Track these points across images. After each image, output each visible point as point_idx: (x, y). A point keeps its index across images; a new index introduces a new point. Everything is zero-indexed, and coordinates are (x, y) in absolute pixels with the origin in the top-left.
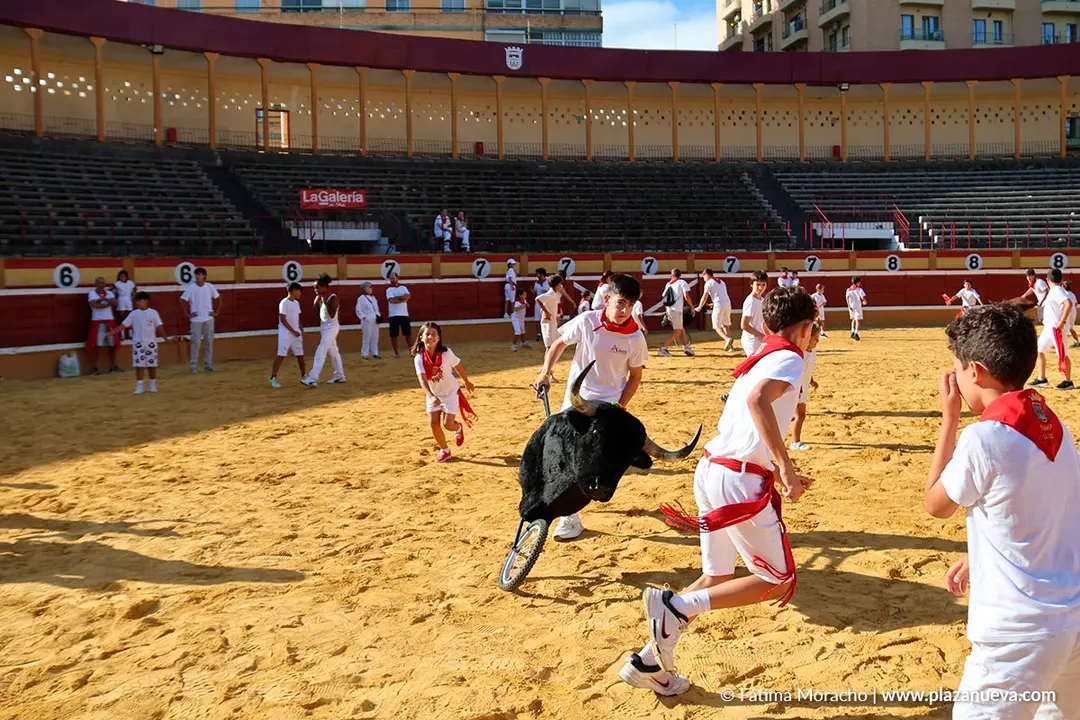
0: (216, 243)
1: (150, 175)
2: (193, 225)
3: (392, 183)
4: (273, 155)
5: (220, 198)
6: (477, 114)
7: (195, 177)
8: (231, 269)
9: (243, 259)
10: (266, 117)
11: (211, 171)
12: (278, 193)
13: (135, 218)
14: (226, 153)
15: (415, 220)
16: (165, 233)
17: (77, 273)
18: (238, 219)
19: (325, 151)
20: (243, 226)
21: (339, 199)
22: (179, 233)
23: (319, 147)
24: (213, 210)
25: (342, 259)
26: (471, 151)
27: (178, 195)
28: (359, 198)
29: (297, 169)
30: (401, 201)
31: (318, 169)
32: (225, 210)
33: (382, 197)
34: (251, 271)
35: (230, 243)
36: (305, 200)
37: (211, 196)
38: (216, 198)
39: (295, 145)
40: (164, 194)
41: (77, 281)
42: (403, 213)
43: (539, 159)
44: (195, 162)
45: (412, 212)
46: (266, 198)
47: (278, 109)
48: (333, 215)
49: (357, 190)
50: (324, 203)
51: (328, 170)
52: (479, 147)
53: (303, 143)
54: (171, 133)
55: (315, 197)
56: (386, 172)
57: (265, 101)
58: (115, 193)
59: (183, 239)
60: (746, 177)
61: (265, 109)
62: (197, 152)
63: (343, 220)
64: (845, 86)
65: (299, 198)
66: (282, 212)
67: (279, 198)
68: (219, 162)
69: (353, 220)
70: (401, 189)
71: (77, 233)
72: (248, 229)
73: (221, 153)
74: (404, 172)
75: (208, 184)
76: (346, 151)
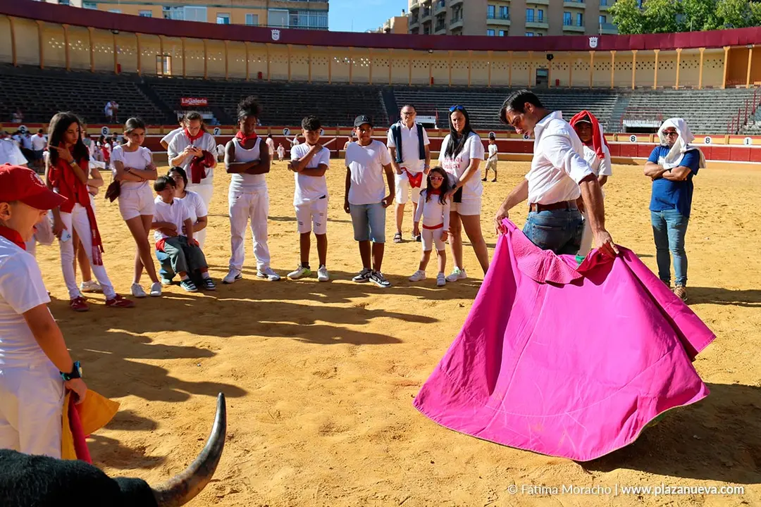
1: (117, 89)
3: (218, 93)
4: (165, 77)
5: (147, 99)
6: (259, 59)
7: (135, 90)
8: (159, 129)
9: (163, 126)
10: (162, 60)
11: (139, 85)
12: (170, 98)
14: (145, 77)
15: (228, 111)
18: (156, 109)
19: (187, 77)
20: (158, 112)
21: (197, 102)
26: (256, 77)
27: (130, 98)
28: (205, 102)
29: (177, 86)
30: (222, 102)
31: (186, 86)
32: (150, 105)
33: (215, 100)
35: (155, 119)
36: (183, 102)
37: (143, 99)
39: (174, 74)
40: (125, 98)
41: (108, 132)
42: (223, 107)
43: (287, 81)
44: (133, 83)
45: (227, 107)
46: (166, 100)
47: (166, 55)
49: (203, 97)
50: (190, 103)
51: (190, 87)
52: (260, 74)
53: (178, 73)
54: (119, 67)
55: (187, 101)
56: (216, 87)
57: (162, 51)
60: (380, 94)
61: (162, 56)
62: (134, 76)
64: (431, 51)
65: (180, 100)
66: (173, 106)
67: (171, 100)
68: (143, 82)
69: (204, 110)
70: (222, 96)
71: (99, 114)
72: (161, 114)
73: (143, 78)
74: (224, 88)
75: (141, 93)
76: (198, 77)
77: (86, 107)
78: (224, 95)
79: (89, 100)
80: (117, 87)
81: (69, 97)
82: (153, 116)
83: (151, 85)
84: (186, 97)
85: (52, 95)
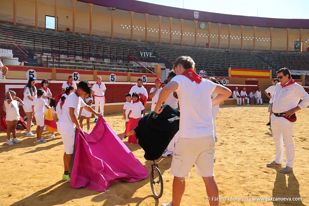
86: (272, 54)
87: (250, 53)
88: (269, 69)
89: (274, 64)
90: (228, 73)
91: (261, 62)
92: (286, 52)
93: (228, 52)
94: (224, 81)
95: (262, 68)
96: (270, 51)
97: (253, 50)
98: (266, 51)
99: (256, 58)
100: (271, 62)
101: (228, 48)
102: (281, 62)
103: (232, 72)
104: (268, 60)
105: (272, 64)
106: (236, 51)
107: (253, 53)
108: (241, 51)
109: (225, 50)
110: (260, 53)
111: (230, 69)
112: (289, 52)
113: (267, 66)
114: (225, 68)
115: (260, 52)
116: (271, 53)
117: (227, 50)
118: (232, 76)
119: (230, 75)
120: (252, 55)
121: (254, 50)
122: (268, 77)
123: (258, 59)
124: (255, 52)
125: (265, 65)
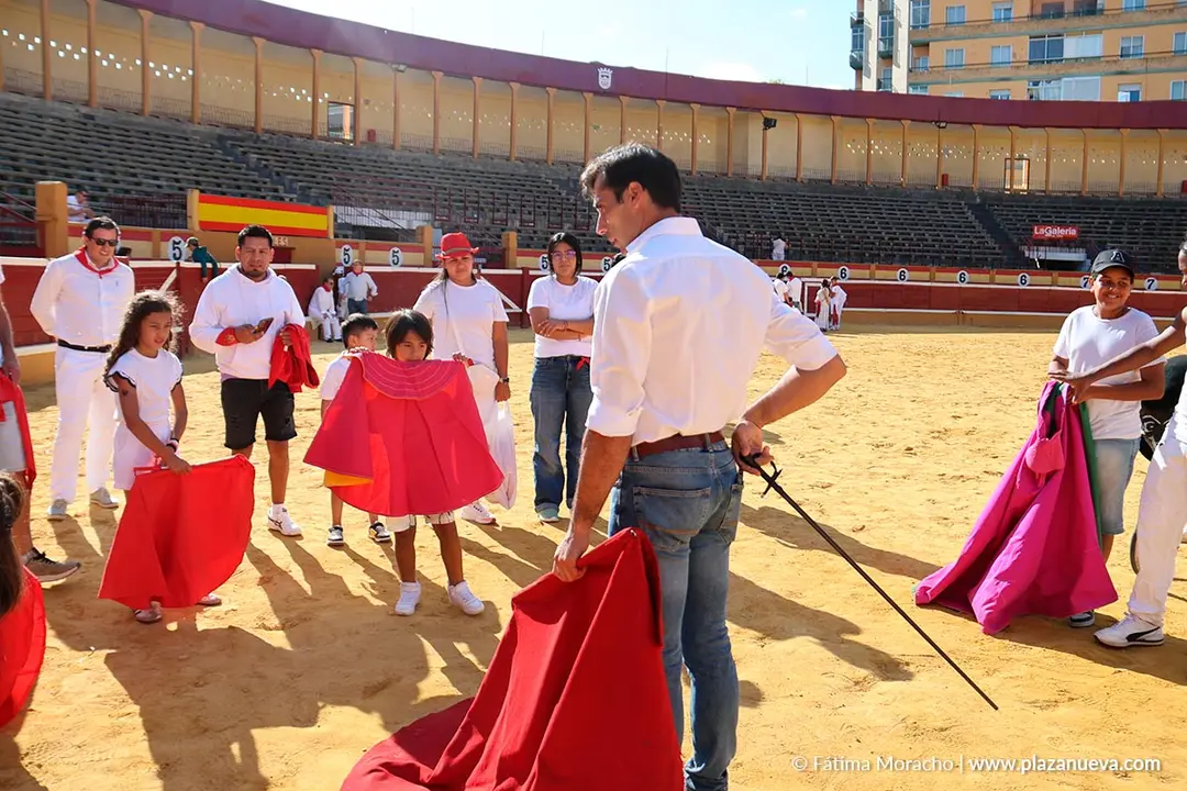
0: (977, 259)
1: (936, 212)
2: (964, 247)
3: (1101, 218)
4: (1015, 195)
5: (979, 227)
6: (1186, 158)
7: (963, 213)
8: (988, 275)
9: (994, 270)
10: (1012, 164)
11: (971, 207)
12: (1018, 226)
13: (930, 242)
14: (983, 195)
16: (948, 252)
17: (907, 274)
18: (991, 243)
19: (1054, 192)
20: (994, 248)
21: (1059, 232)
22: (956, 252)
23: (1050, 188)
24: (976, 237)
25: (1055, 273)
26: (1177, 189)
27: (954, 226)
28: (1073, 232)
29: (1033, 207)
30: (1106, 233)
31: (1048, 207)
32: (983, 237)
33: (1093, 229)
34: (999, 278)
36: (1036, 233)
37: (974, 227)
38: (977, 229)
39: (1032, 187)
40: (945, 226)
42: (1106, 242)
44: (963, 202)
45: (1112, 242)
46: (1009, 229)
47: (1021, 158)
48: (1054, 243)
49: (1073, 225)
50: (1048, 235)
51: (1055, 207)
52: (1184, 184)
53: (1038, 186)
54: (945, 178)
55: (1042, 231)
56: (1099, 209)
57: (1012, 152)
58: (917, 225)
59: (959, 256)
61: (1012, 159)
62: (964, 193)
63: (1062, 246)
65: (1032, 230)
66: (1020, 240)
67: (1018, 229)
68: (978, 200)
69: (1068, 246)
70: (1108, 223)
71: (901, 250)
72: (997, 251)
73: (980, 195)
74: (1113, 209)
75: (972, 218)
76: (1069, 192)
77: (883, 239)
78: (1111, 222)
79: (891, 228)
80: (936, 209)
81: (862, 224)
82: (969, 253)
83: (990, 205)
84: (1045, 223)
85: (838, 221)
86: (264, 142)
87: (184, 132)
88: (287, 200)
89: (292, 181)
90: (185, 217)
91: (243, 171)
92: (310, 137)
93: (92, 118)
94: (174, 249)
95: (264, 197)
96: (253, 129)
97: (191, 120)
98: (237, 128)
99: (216, 156)
100: (278, 174)
101: (87, 104)
102: (314, 177)
103: (201, 211)
104: (266, 166)
105: (287, 182)
106: (124, 118)
107: (195, 132)
108: (141, 119)
109: (77, 111)
110: (221, 138)
111: (194, 196)
112: (321, 138)
113: (276, 190)
114: (127, 191)
115: (218, 131)
116: (258, 137)
117: (84, 110)
118: (205, 226)
119: (194, 224)
120: (196, 140)
121: (196, 120)
122: (322, 234)
123: (229, 158)
124: (197, 127)
125: (265, 183)
